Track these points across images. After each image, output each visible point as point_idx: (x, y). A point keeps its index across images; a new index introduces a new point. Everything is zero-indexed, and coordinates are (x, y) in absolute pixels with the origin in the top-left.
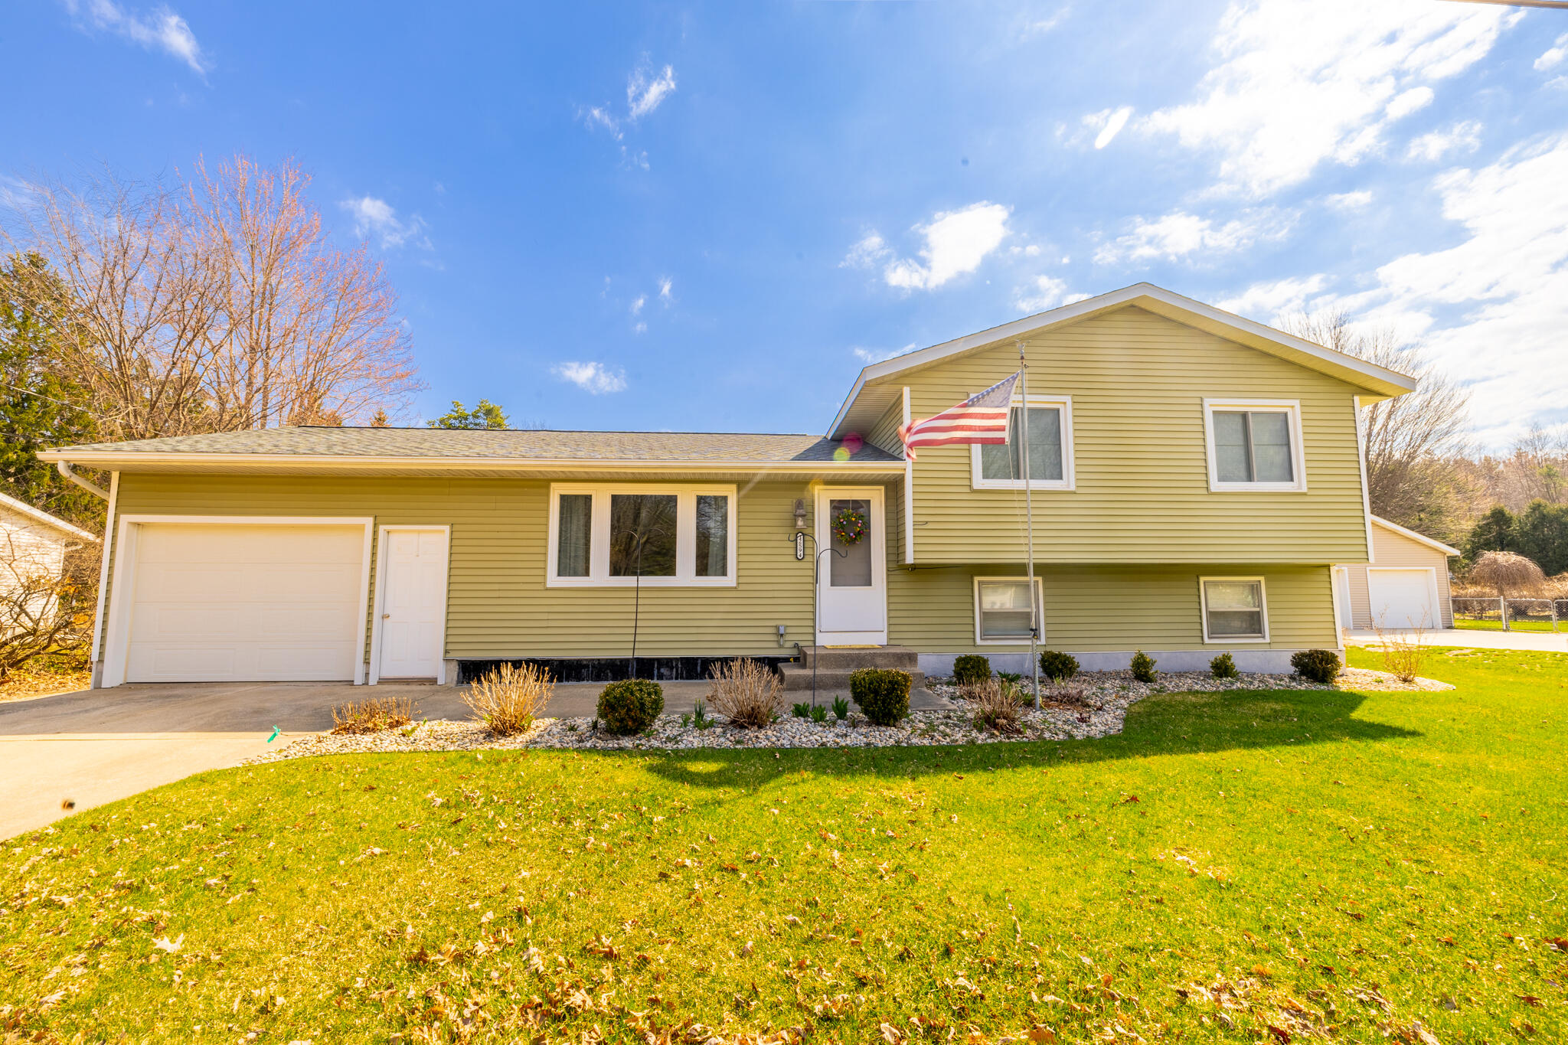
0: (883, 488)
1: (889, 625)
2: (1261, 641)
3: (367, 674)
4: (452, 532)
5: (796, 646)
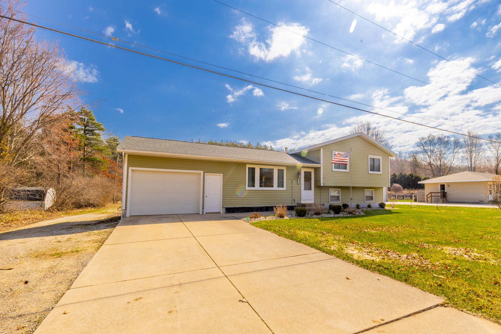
0: (314, 169)
1: (314, 199)
2: (373, 202)
3: (203, 212)
4: (223, 175)
5: (298, 203)
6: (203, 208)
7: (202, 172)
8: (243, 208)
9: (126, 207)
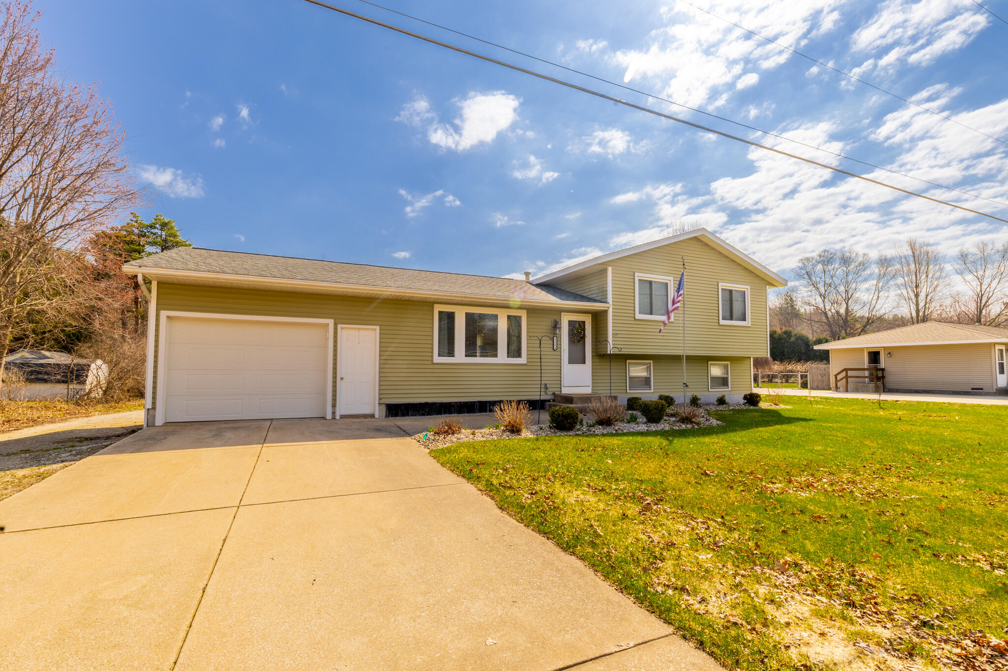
0: (590, 315)
1: (592, 383)
2: (727, 390)
3: (334, 413)
4: (380, 330)
5: (554, 394)
6: (334, 406)
7: (331, 322)
8: (427, 404)
9: (154, 403)
